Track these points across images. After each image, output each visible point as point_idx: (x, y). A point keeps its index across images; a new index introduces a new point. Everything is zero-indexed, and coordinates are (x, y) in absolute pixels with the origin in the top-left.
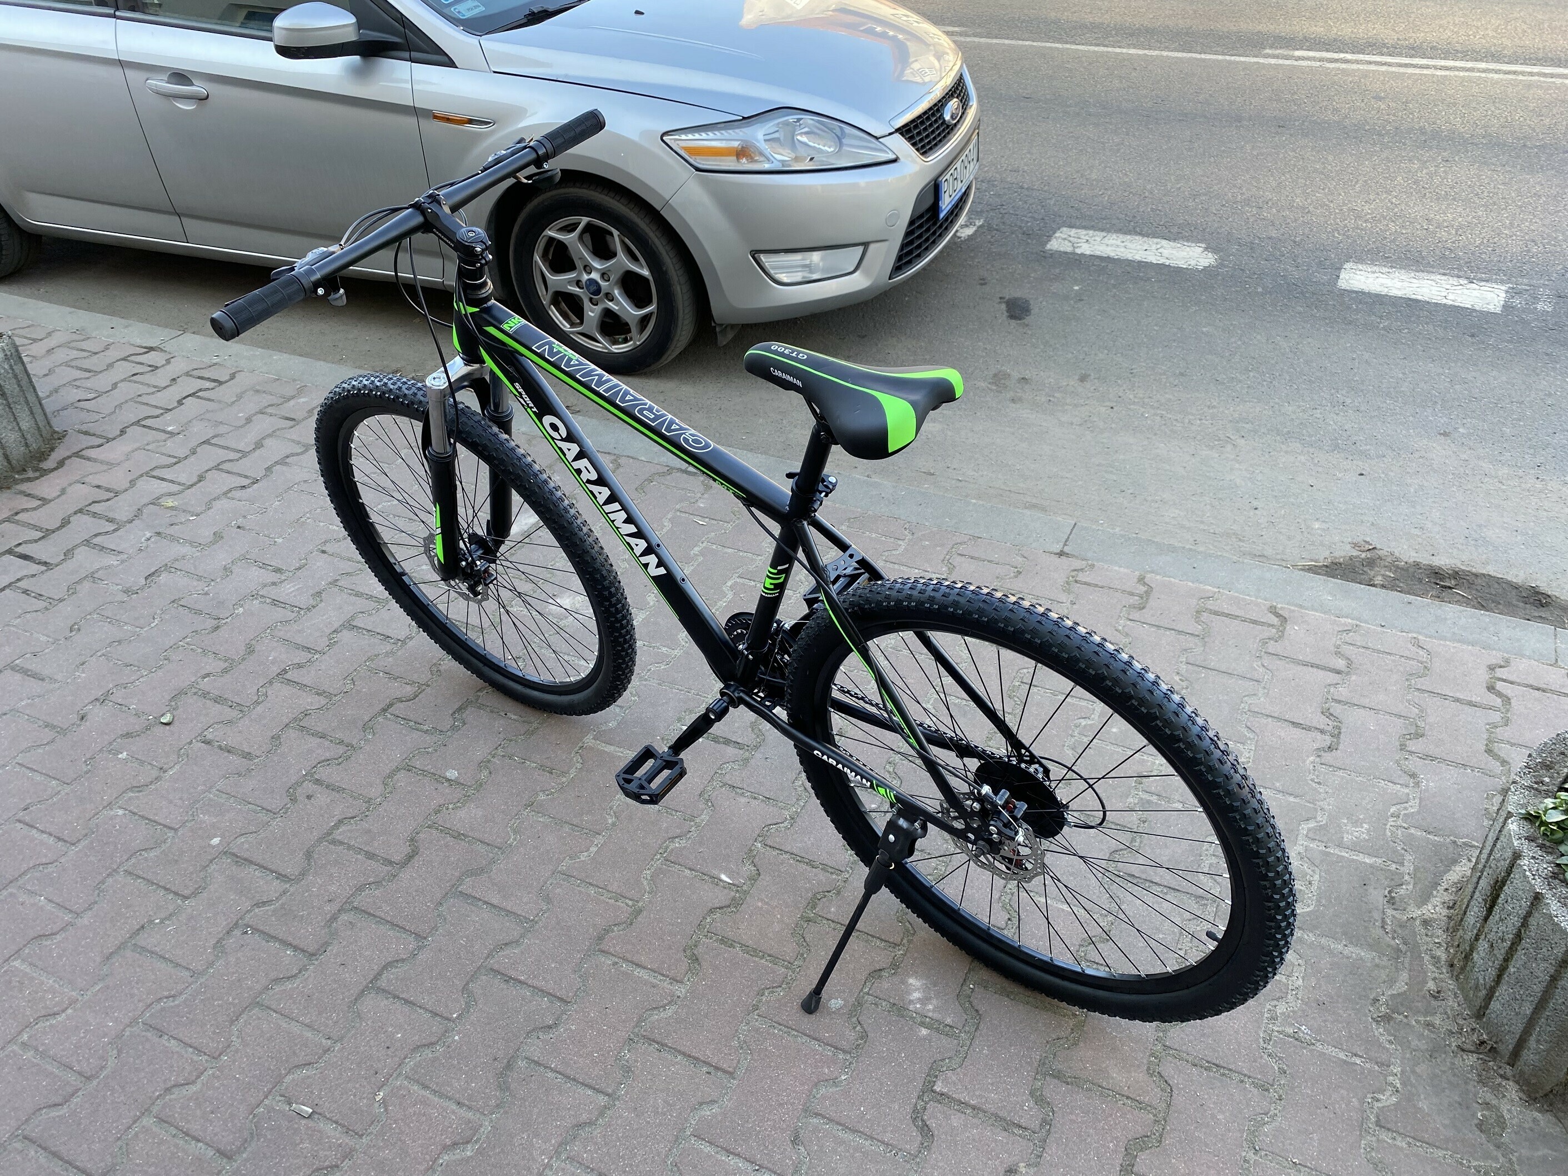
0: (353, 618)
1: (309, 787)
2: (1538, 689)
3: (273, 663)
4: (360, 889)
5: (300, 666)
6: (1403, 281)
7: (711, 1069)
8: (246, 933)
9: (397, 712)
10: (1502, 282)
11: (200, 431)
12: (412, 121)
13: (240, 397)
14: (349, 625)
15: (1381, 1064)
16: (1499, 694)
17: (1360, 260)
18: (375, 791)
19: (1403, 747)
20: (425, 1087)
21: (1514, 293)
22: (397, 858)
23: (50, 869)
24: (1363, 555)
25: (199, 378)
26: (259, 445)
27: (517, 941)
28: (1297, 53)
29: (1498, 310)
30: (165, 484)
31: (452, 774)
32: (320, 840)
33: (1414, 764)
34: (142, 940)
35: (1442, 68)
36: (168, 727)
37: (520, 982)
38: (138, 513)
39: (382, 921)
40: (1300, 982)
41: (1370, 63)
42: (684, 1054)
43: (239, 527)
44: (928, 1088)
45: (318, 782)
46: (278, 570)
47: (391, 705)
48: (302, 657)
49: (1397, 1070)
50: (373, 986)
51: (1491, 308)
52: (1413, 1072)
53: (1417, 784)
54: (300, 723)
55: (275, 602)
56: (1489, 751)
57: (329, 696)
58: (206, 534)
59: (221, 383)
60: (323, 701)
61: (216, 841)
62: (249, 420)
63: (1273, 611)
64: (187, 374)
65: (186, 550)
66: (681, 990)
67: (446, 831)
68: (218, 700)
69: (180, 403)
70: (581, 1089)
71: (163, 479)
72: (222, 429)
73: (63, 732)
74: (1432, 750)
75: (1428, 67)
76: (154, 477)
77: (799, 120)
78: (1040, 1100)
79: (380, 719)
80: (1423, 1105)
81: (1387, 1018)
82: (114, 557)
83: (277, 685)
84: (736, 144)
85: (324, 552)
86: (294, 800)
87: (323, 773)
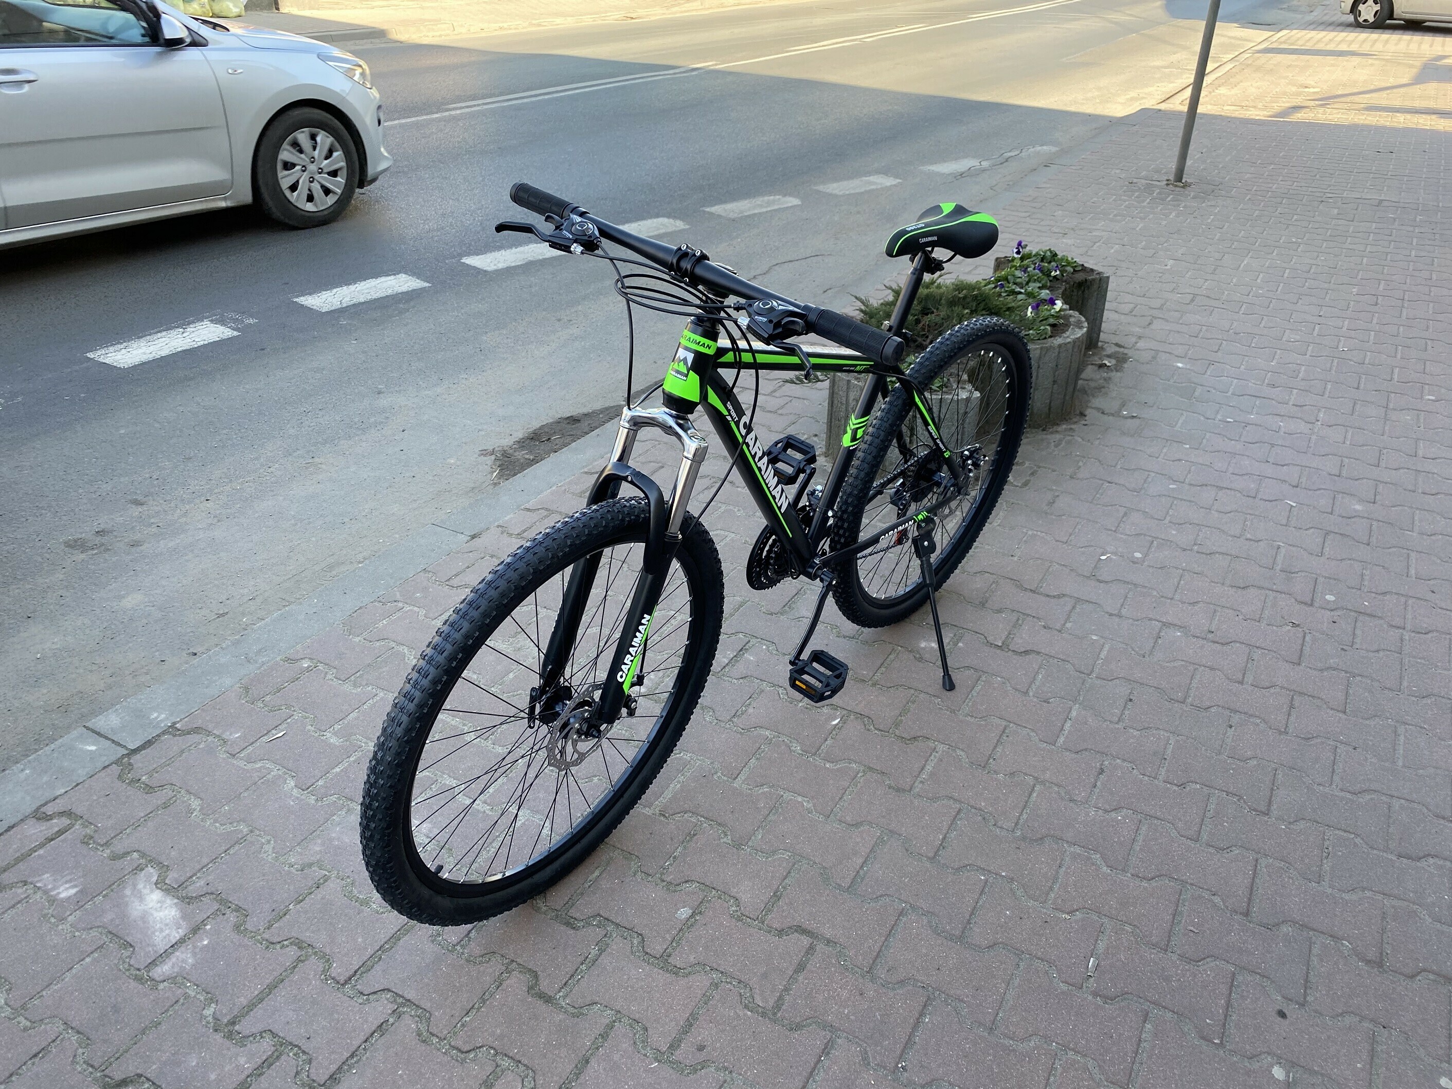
1: (683, 1054)
7: (1005, 736)
8: (902, 1067)
9: (557, 987)
20: (1051, 888)
22: (805, 943)
24: (498, 455)
31: (684, 913)
32: (775, 1020)
37: (944, 838)
39: (885, 946)
44: (1001, 648)
45: (673, 1048)
47: (541, 995)
57: (497, 1073)
67: (770, 906)
70: (1034, 798)
79: (564, 1001)
86: (706, 1064)
87: (659, 1043)
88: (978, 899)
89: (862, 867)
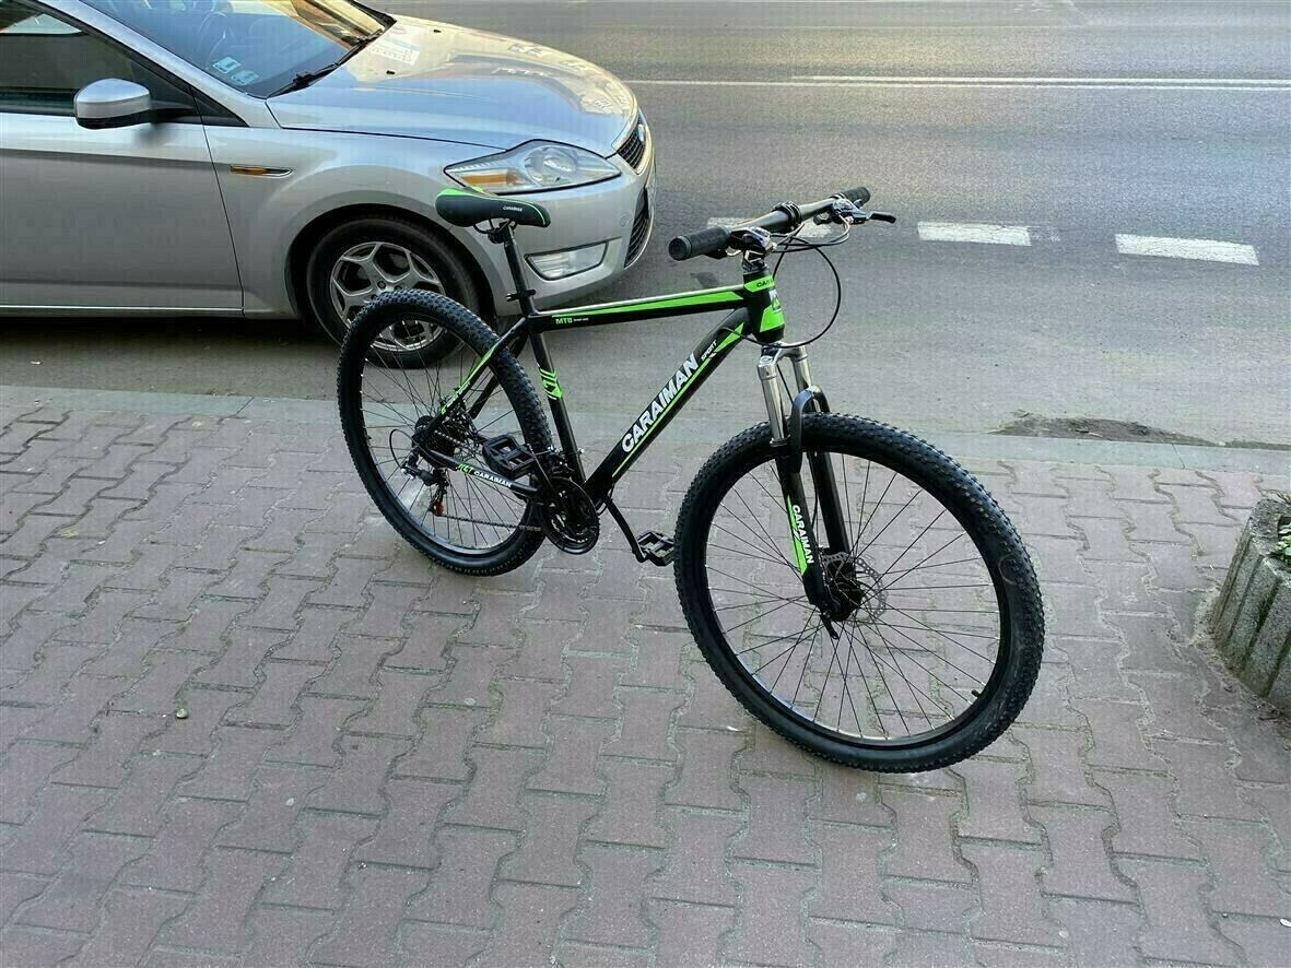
0: (307, 597)
1: (349, 740)
2: (1184, 485)
3: (255, 647)
4: (444, 808)
5: (281, 646)
6: (960, 231)
7: (798, 867)
8: (362, 867)
9: (392, 664)
10: (1023, 225)
11: (61, 468)
12: (210, 175)
13: (85, 432)
14: (306, 604)
15: (1222, 742)
16: (1164, 493)
17: (927, 219)
18: (411, 729)
19: (1128, 538)
20: (588, 943)
21: (1032, 231)
22: (461, 777)
23: (144, 862)
24: (1024, 420)
25: (32, 422)
26: (129, 471)
27: (597, 815)
28: (815, 78)
29: (1029, 244)
30: (54, 519)
31: (470, 701)
32: (386, 779)
33: (1141, 547)
34: (269, 897)
35: (916, 83)
36: (186, 721)
37: (616, 844)
38: (43, 547)
39: (475, 828)
40: (1147, 703)
41: (868, 82)
42: (772, 861)
43: (152, 543)
44: (955, 836)
45: (354, 734)
46: (213, 572)
47: (384, 660)
48: (278, 638)
49: (1232, 742)
50: (498, 879)
51: (1023, 243)
52: (1242, 741)
53: (1148, 559)
54: (308, 690)
55: (227, 599)
56: (1178, 530)
57: (323, 663)
58: (124, 554)
59: (58, 424)
60: (321, 669)
61: (291, 801)
62: (106, 452)
63: (1000, 463)
64: (18, 420)
65: (111, 570)
66: (744, 817)
67: (492, 746)
68: (220, 688)
69: (26, 445)
70: (709, 909)
71: (49, 515)
72: (85, 463)
73: (84, 746)
74: (1144, 536)
75: (906, 83)
76: (39, 514)
77: (546, 149)
78: (1032, 823)
79: (381, 672)
80: (1258, 760)
81: (1209, 712)
82: (41, 590)
83: (269, 665)
84: (505, 172)
85: (248, 549)
86: (343, 753)
87: (356, 726)
88: (553, 885)
89: (554, 792)
